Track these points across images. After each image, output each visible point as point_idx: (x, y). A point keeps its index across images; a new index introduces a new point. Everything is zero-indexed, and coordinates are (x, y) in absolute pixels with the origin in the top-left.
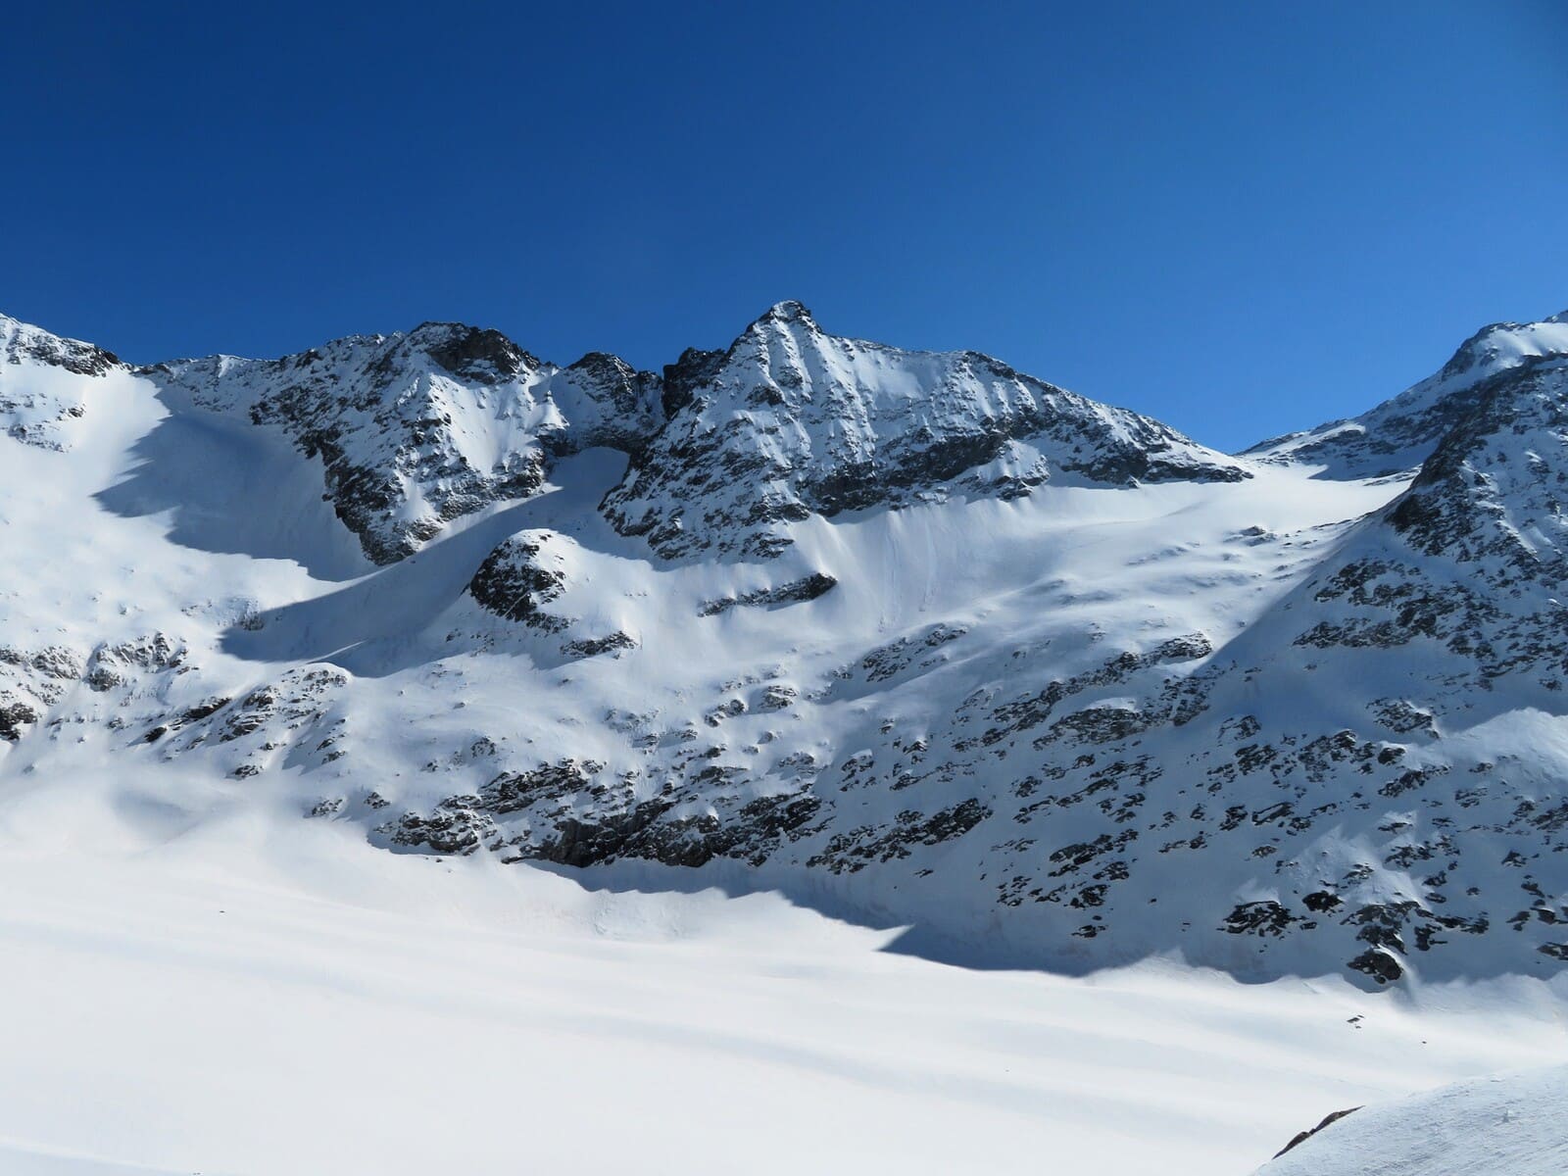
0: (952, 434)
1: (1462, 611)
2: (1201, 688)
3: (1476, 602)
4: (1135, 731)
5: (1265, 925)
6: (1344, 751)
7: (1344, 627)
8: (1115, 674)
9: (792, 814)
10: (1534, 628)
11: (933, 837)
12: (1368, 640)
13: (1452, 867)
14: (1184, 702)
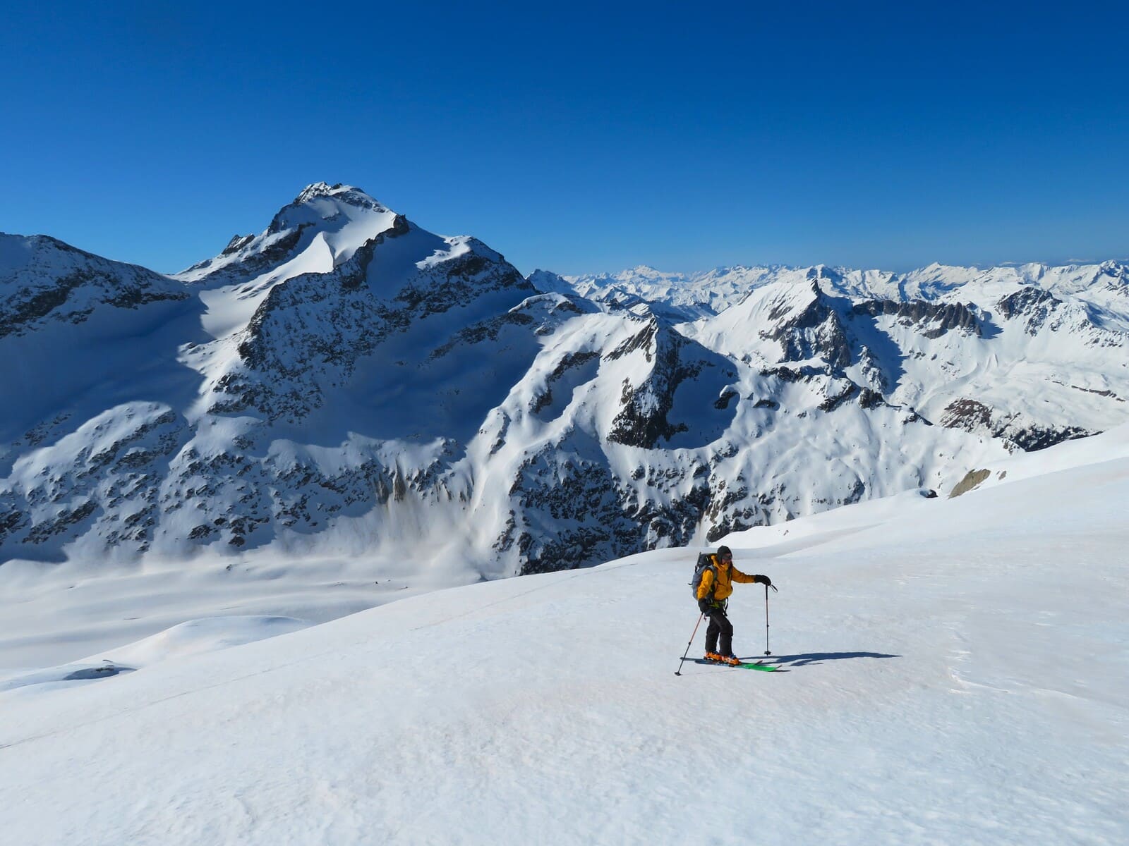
0: (42, 290)
1: (262, 395)
2: (173, 437)
3: (267, 390)
4: (150, 460)
5: (202, 534)
6: (225, 460)
7: (224, 404)
8: (140, 435)
9: (10, 521)
10: (285, 399)
11: (75, 520)
12: (232, 409)
13: (259, 500)
14: (168, 445)
